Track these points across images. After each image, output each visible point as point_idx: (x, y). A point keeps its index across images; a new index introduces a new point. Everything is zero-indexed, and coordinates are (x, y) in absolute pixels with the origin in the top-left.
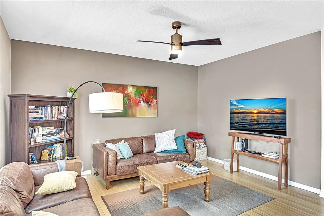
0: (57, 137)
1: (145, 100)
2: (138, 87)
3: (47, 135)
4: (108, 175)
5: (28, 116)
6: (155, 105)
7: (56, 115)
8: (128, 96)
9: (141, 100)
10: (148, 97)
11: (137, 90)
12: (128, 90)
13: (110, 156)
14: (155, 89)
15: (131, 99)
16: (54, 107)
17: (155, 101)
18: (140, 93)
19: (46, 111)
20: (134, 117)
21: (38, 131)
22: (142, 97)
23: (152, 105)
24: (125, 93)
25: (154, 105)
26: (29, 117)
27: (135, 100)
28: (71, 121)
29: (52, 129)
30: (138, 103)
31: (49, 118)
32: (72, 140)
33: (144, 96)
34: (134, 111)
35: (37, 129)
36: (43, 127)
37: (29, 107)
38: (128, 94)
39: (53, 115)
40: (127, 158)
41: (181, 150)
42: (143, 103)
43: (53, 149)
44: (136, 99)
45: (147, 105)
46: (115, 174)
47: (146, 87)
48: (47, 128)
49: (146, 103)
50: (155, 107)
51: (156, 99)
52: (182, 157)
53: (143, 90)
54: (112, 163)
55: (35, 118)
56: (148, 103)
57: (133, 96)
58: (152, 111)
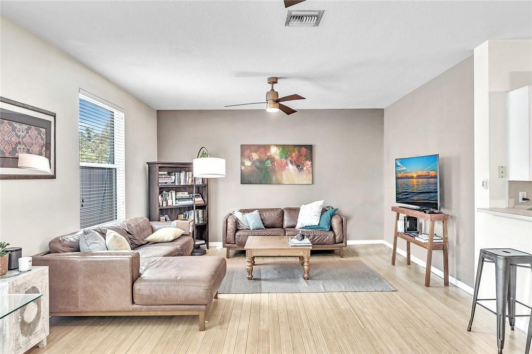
0: (190, 202)
1: (295, 162)
2: (283, 147)
3: (179, 199)
4: (227, 243)
5: (158, 181)
6: (309, 169)
7: (190, 181)
8: (272, 159)
9: (289, 162)
10: (298, 158)
11: (282, 150)
12: (271, 151)
13: (229, 224)
14: (310, 148)
15: (276, 163)
16: (188, 173)
17: (309, 163)
18: (287, 154)
19: (180, 176)
20: (279, 183)
21: (172, 195)
22: (290, 158)
23: (305, 168)
24: (268, 154)
25: (307, 169)
26: (160, 181)
27: (280, 163)
28: (205, 186)
29: (186, 194)
30: (283, 167)
31: (182, 183)
32: (206, 207)
33: (292, 158)
34: (279, 177)
35: (170, 193)
36: (176, 192)
37: (160, 173)
38: (271, 156)
39: (187, 181)
40: (251, 229)
41: (324, 227)
42: (291, 167)
43: (188, 214)
44: (281, 161)
45: (297, 169)
46: (234, 242)
47: (295, 146)
48: (180, 193)
49: (295, 166)
50: (309, 171)
51: (311, 160)
52: (321, 235)
53: (291, 149)
54: (231, 231)
55: (166, 183)
56: (298, 166)
57: (277, 157)
58: (305, 177)
